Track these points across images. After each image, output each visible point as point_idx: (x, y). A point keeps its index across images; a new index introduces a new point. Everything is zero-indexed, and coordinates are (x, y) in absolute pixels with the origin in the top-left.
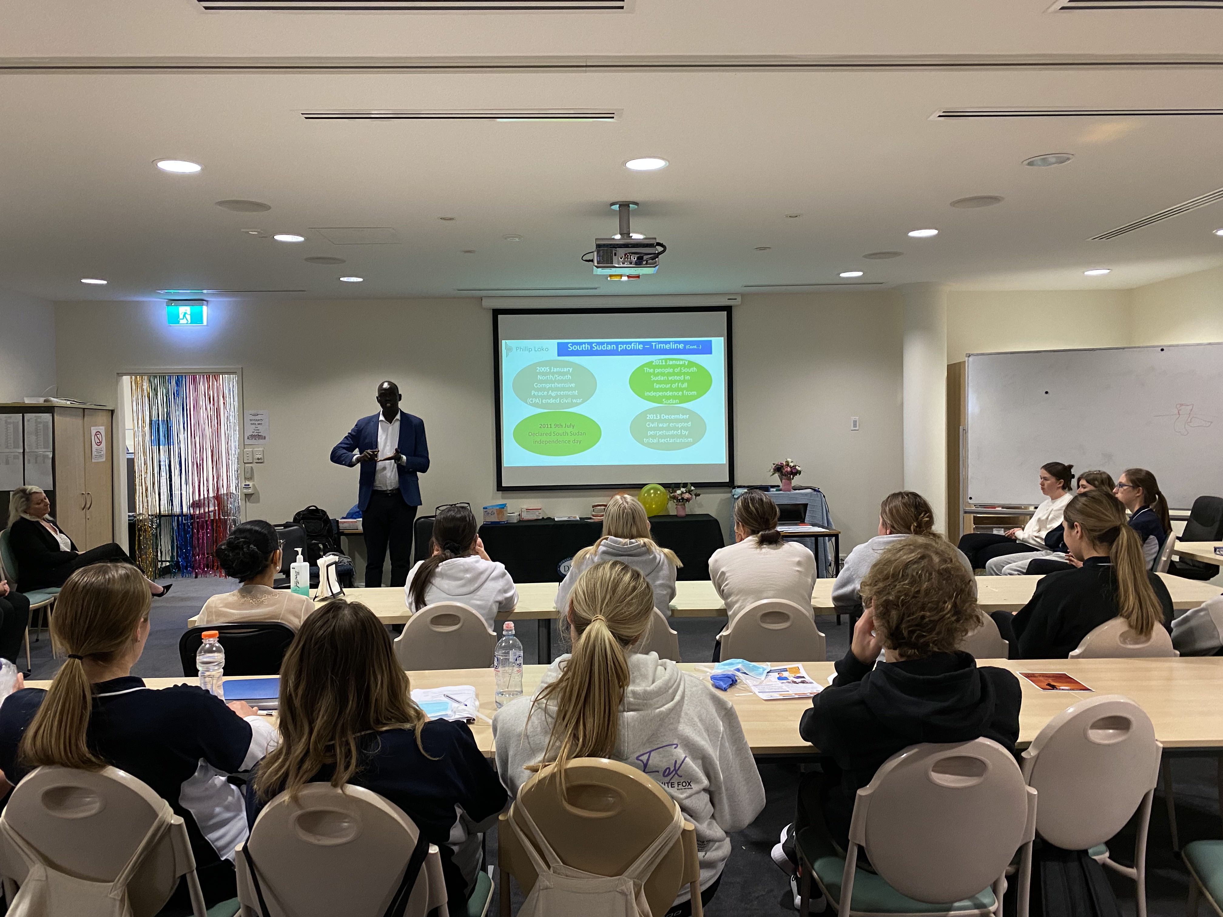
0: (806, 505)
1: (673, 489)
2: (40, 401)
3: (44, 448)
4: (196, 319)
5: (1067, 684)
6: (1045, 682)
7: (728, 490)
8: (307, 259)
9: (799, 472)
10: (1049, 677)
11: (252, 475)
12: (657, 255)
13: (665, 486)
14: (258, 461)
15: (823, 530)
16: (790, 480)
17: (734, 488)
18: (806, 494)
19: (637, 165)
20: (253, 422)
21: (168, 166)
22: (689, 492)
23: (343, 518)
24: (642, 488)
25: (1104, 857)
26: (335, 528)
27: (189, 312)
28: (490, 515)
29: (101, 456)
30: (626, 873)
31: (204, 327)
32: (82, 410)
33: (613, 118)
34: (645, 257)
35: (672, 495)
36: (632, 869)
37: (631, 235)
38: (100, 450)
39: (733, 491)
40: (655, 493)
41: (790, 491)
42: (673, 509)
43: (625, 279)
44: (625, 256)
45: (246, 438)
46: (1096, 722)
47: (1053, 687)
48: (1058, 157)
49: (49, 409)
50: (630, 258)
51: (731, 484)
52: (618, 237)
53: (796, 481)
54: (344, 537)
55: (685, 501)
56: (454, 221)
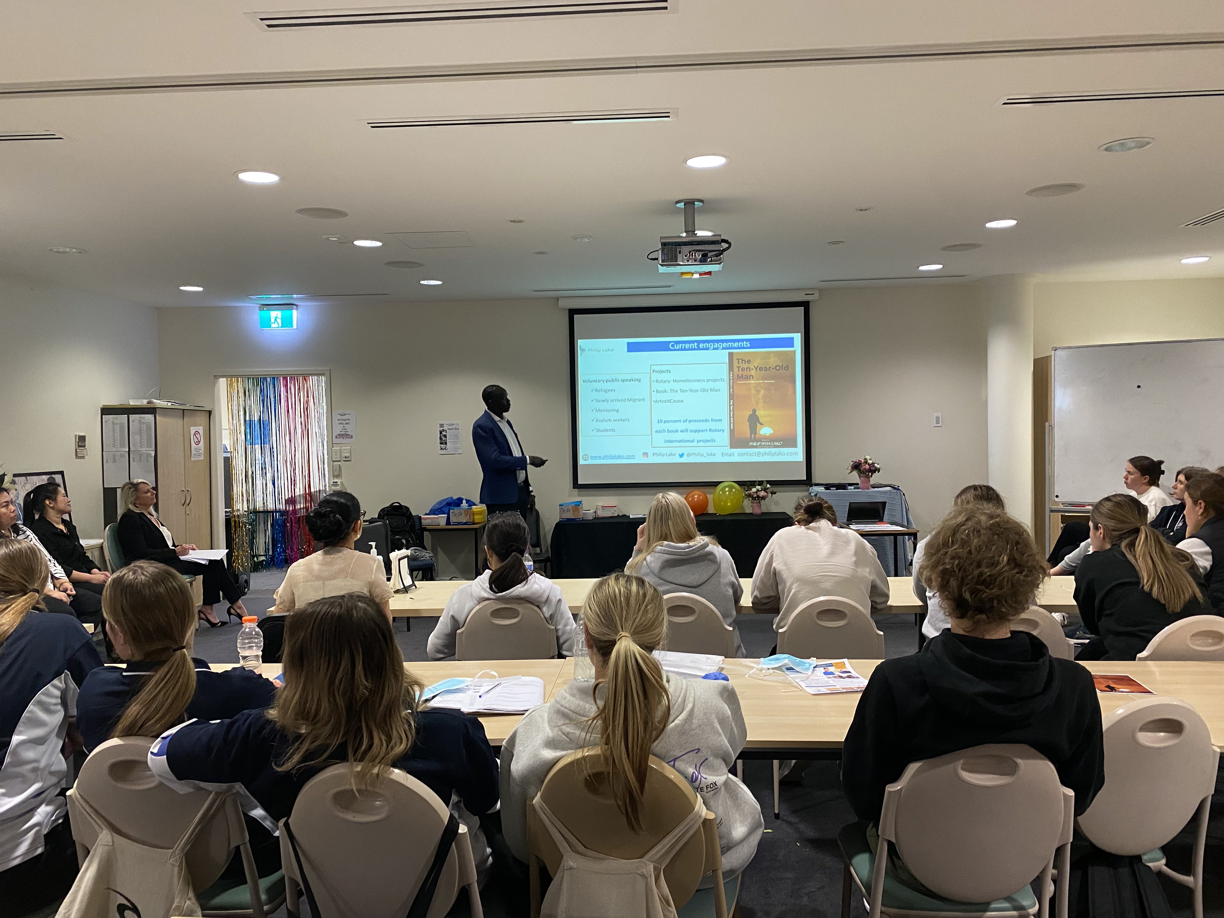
0: (884, 504)
1: (748, 487)
2: (144, 402)
3: (147, 447)
4: (287, 322)
5: (1128, 687)
6: (1103, 684)
7: (805, 488)
8: (387, 264)
9: (878, 470)
10: (1110, 679)
11: (339, 473)
12: (722, 252)
13: (741, 483)
14: (345, 459)
15: (901, 529)
16: (868, 477)
17: (811, 486)
18: (885, 492)
19: (698, 163)
20: (340, 422)
21: (249, 177)
22: (765, 490)
23: (426, 514)
24: (717, 486)
25: (1160, 864)
26: (417, 524)
27: (280, 316)
28: (566, 512)
29: (199, 455)
30: (648, 856)
31: (293, 331)
32: (181, 411)
33: (669, 117)
34: (710, 254)
35: (747, 493)
36: (653, 853)
37: (696, 232)
38: (199, 448)
39: (811, 488)
40: (730, 491)
41: (868, 489)
42: (748, 507)
43: (696, 276)
44: (690, 253)
45: (334, 437)
46: (1145, 724)
47: (1112, 689)
48: (1137, 141)
49: (151, 410)
50: (695, 256)
51: (808, 482)
52: (684, 235)
53: (875, 479)
54: (427, 532)
55: (760, 499)
56: (523, 223)
